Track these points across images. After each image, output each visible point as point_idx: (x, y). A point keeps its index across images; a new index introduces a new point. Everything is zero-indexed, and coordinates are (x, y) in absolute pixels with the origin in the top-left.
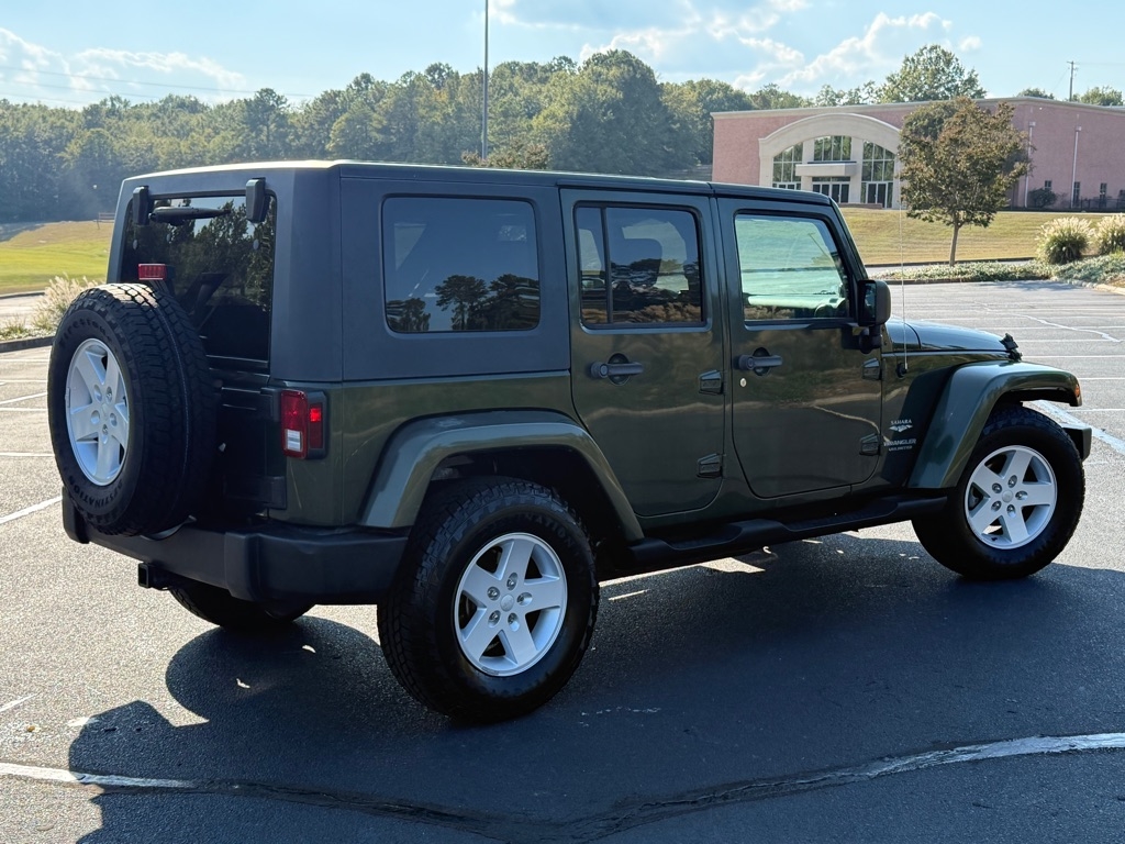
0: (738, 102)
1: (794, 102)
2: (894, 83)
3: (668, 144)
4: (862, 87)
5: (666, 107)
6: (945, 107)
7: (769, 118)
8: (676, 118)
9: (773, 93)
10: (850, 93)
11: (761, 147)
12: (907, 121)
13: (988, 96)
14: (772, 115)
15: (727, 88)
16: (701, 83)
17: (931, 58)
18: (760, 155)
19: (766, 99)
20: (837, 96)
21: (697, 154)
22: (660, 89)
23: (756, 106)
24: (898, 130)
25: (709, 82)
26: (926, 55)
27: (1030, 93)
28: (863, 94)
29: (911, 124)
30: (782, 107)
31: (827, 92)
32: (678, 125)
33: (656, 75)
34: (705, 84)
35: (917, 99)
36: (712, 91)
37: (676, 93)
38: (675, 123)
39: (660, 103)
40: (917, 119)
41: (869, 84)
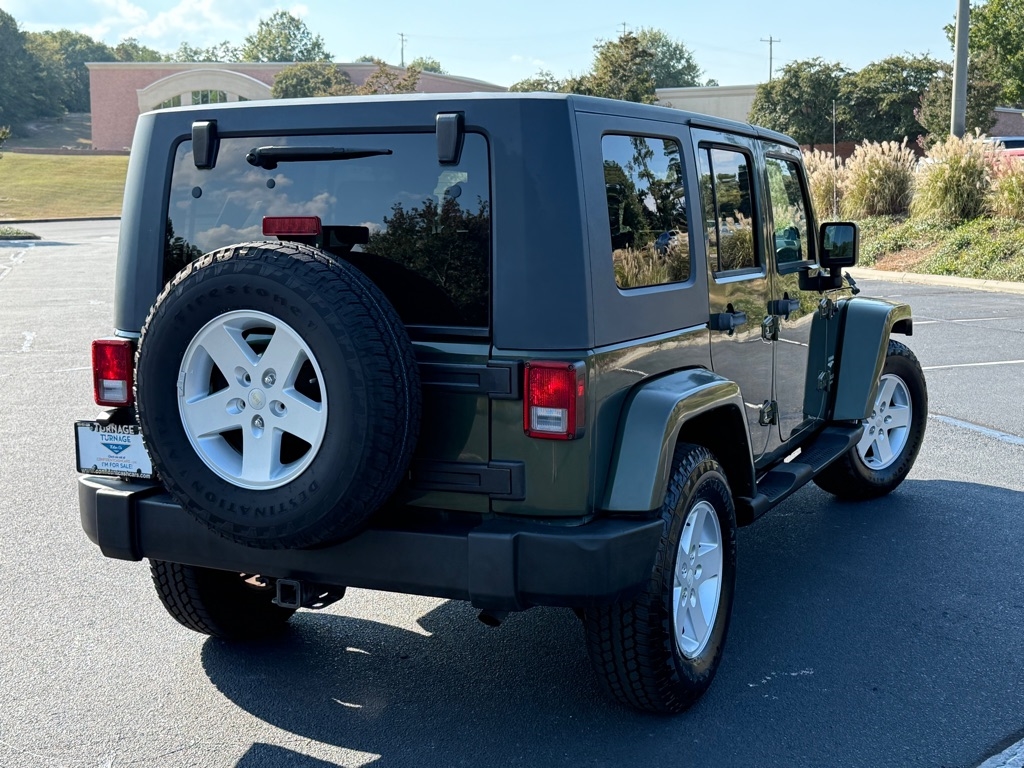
0: (100, 53)
1: (154, 57)
2: (253, 44)
3: (36, 93)
4: (218, 46)
5: (31, 56)
6: (310, 69)
7: (145, 70)
8: (42, 66)
9: (135, 47)
10: (208, 52)
11: (139, 98)
12: (277, 79)
13: (336, 60)
14: (147, 68)
15: (89, 40)
16: (61, 34)
17: (283, 23)
18: (139, 104)
19: (129, 52)
20: (196, 53)
21: (63, 102)
22: (23, 37)
23: (120, 59)
24: (270, 88)
25: (68, 34)
26: (278, 21)
27: (365, 60)
28: (220, 53)
29: (281, 82)
30: (143, 61)
31: (185, 48)
32: (45, 73)
33: (18, 24)
34: (64, 34)
35: (274, 60)
36: (74, 42)
37: (39, 41)
38: (42, 70)
39: (24, 51)
40: (286, 78)
41: (225, 43)
